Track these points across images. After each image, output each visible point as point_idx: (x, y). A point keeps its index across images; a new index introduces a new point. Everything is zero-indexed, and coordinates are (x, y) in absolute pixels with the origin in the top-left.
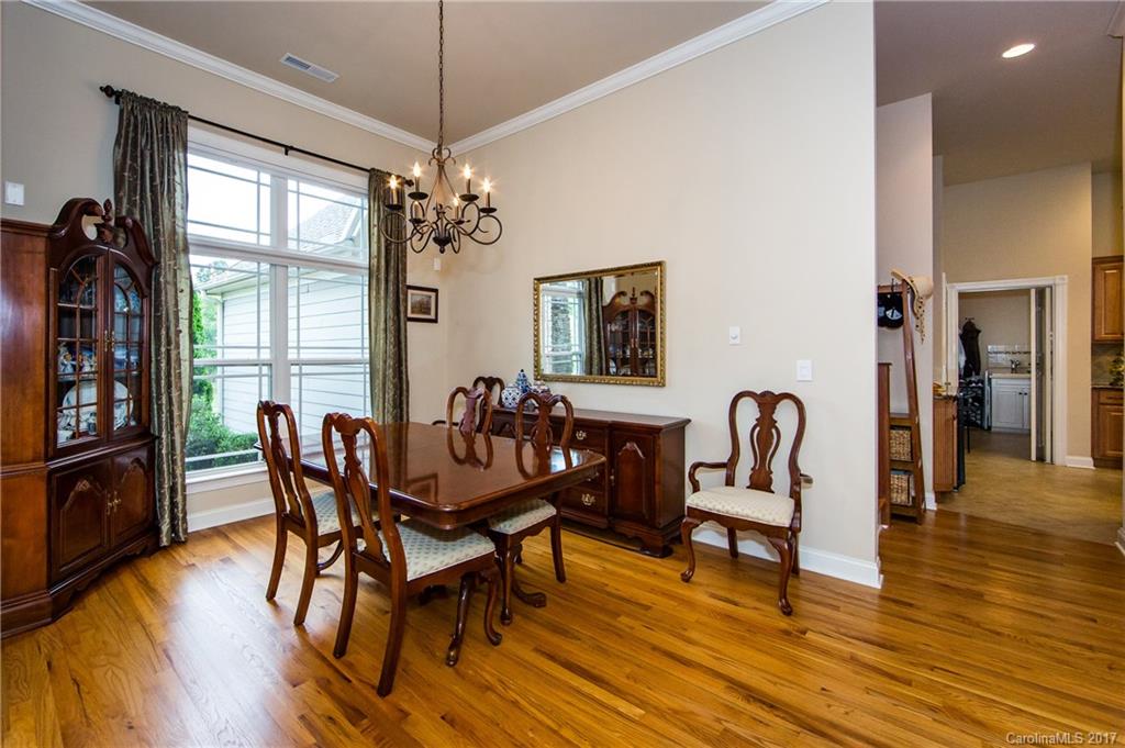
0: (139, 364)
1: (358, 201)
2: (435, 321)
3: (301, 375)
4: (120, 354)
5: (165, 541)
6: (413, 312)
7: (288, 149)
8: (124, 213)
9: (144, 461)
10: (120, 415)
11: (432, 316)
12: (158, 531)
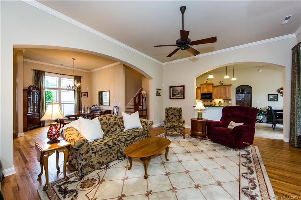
0: (38, 103)
1: (73, 80)
2: (87, 97)
3: (63, 105)
4: (35, 102)
5: (42, 126)
6: (83, 96)
7: (61, 74)
8: (36, 86)
9: (39, 116)
10: (35, 110)
11: (87, 96)
12: (41, 124)
